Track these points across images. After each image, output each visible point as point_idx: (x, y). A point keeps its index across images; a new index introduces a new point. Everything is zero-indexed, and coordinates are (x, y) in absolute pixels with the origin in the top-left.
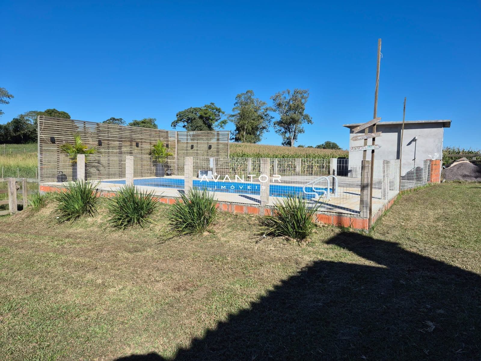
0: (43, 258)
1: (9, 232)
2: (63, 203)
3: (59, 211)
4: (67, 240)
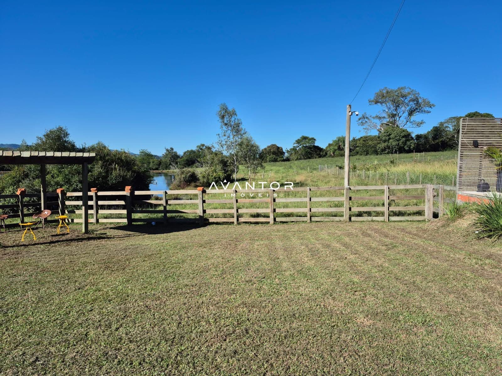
0: (458, 276)
1: (424, 238)
2: (484, 217)
3: (479, 224)
4: (487, 261)
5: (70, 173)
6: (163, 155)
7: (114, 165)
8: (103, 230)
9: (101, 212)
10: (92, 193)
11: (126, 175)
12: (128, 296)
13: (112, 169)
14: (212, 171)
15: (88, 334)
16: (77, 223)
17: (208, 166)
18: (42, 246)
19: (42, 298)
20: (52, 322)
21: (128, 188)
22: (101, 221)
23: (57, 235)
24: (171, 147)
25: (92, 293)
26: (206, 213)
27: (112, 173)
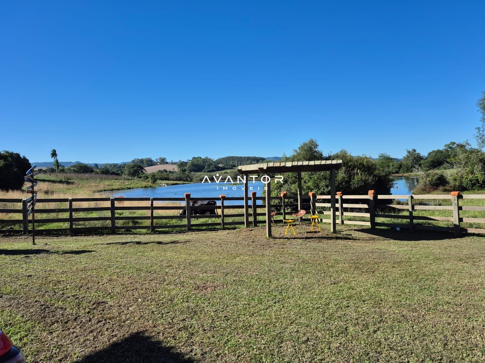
5: (318, 178)
6: (404, 157)
7: (356, 170)
8: (348, 232)
9: (345, 214)
10: (337, 197)
11: (368, 179)
12: (381, 300)
13: (354, 174)
14: (466, 172)
15: (347, 328)
16: (325, 223)
17: (460, 167)
18: (300, 240)
19: (305, 285)
20: (316, 310)
21: (371, 192)
22: (345, 222)
23: (310, 232)
24: (413, 148)
25: (346, 290)
26: (462, 221)
27: (354, 178)
